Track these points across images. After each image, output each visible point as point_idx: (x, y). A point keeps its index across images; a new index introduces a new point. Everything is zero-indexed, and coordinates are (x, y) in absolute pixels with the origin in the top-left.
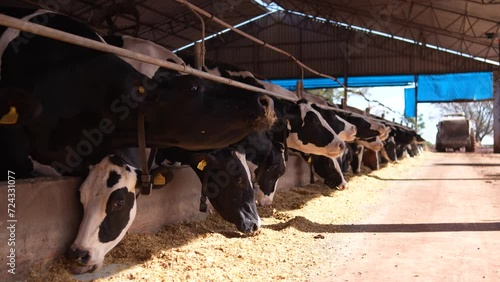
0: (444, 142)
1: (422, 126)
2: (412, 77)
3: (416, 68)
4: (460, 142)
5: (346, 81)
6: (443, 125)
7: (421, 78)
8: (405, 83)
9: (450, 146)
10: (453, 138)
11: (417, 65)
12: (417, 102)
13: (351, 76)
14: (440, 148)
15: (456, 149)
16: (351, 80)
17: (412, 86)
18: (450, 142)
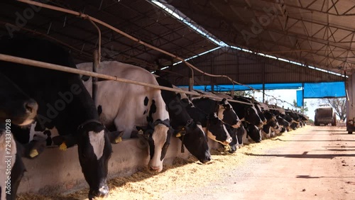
0: (319, 120)
1: (306, 110)
2: (301, 84)
3: (303, 79)
4: (327, 120)
5: (264, 86)
6: (318, 111)
7: (306, 84)
8: (297, 88)
9: (322, 123)
10: (324, 118)
11: (304, 78)
12: (304, 98)
13: (267, 83)
14: (317, 123)
15: (326, 124)
16: (266, 85)
17: (301, 89)
18: (322, 120)
